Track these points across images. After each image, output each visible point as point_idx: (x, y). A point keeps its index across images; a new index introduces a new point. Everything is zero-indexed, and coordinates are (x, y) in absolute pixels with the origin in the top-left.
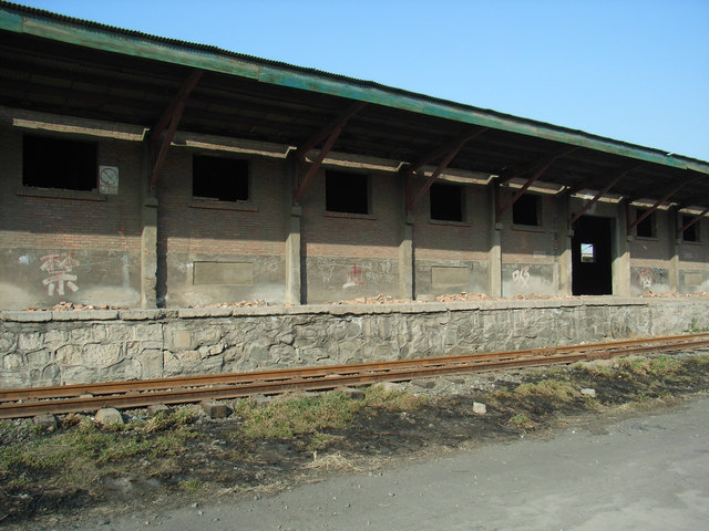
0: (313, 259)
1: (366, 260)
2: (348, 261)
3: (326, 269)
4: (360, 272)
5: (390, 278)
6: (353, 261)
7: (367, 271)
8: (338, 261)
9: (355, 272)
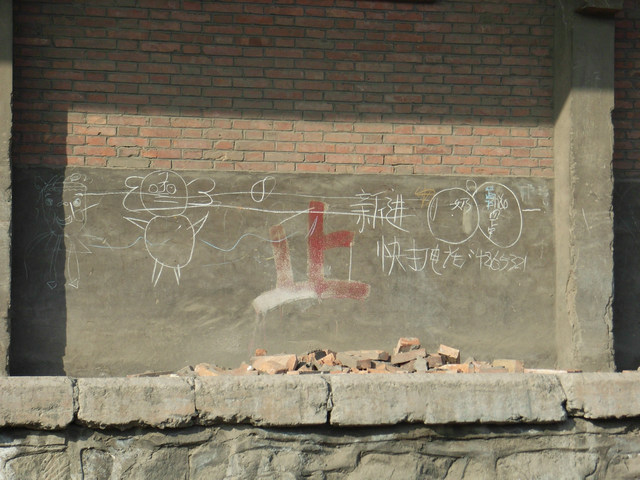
0: (98, 182)
1: (378, 188)
2: (282, 189)
3: (168, 227)
4: (342, 238)
5: (501, 266)
6: (307, 190)
7: (380, 232)
8: (226, 190)
9: (317, 241)
